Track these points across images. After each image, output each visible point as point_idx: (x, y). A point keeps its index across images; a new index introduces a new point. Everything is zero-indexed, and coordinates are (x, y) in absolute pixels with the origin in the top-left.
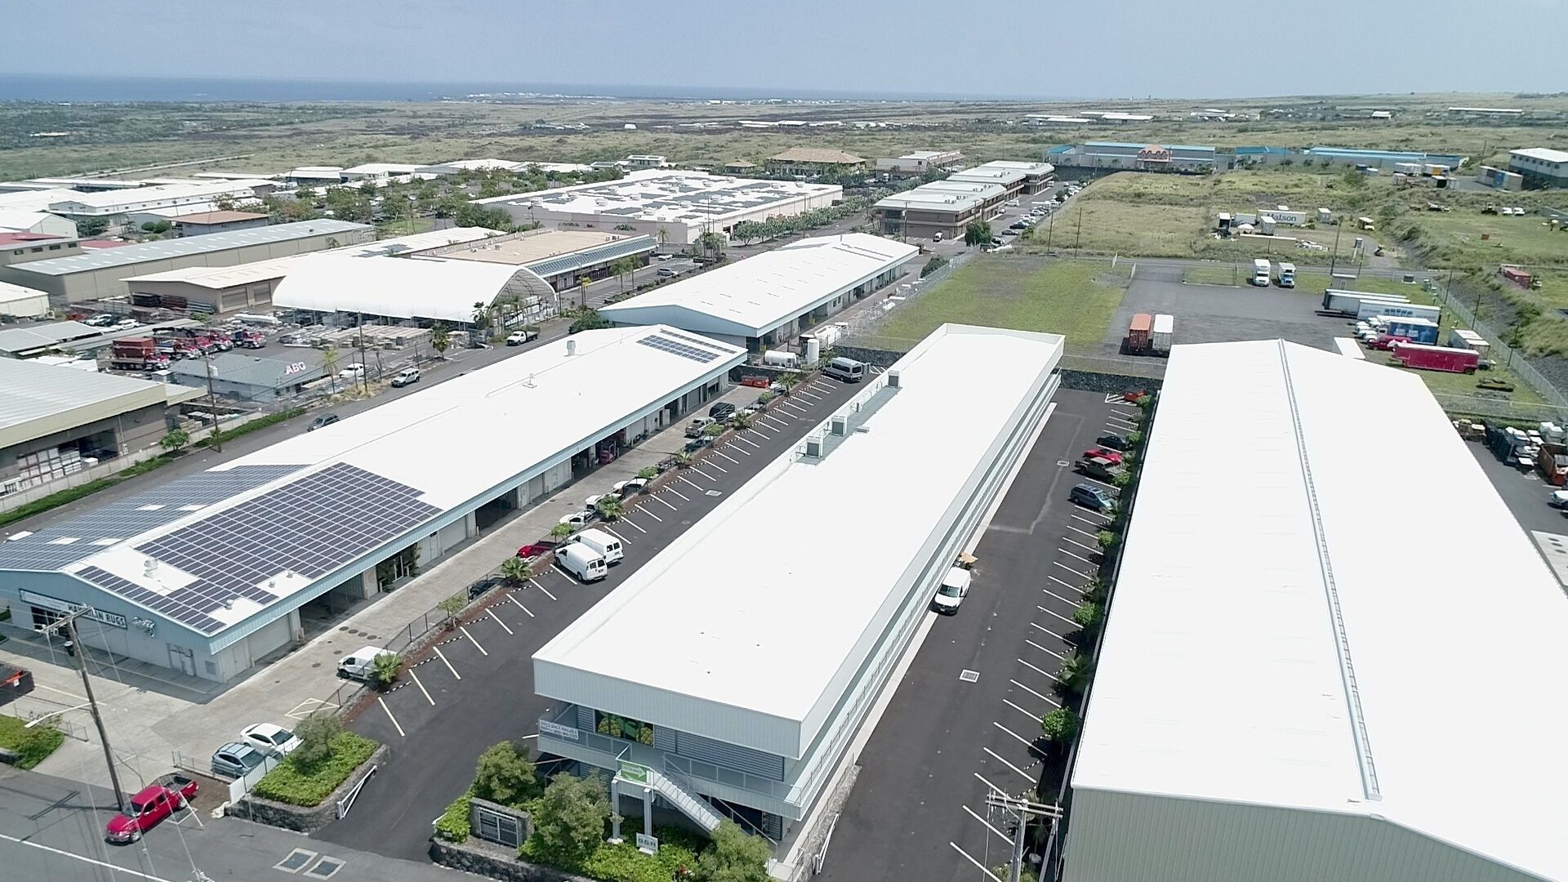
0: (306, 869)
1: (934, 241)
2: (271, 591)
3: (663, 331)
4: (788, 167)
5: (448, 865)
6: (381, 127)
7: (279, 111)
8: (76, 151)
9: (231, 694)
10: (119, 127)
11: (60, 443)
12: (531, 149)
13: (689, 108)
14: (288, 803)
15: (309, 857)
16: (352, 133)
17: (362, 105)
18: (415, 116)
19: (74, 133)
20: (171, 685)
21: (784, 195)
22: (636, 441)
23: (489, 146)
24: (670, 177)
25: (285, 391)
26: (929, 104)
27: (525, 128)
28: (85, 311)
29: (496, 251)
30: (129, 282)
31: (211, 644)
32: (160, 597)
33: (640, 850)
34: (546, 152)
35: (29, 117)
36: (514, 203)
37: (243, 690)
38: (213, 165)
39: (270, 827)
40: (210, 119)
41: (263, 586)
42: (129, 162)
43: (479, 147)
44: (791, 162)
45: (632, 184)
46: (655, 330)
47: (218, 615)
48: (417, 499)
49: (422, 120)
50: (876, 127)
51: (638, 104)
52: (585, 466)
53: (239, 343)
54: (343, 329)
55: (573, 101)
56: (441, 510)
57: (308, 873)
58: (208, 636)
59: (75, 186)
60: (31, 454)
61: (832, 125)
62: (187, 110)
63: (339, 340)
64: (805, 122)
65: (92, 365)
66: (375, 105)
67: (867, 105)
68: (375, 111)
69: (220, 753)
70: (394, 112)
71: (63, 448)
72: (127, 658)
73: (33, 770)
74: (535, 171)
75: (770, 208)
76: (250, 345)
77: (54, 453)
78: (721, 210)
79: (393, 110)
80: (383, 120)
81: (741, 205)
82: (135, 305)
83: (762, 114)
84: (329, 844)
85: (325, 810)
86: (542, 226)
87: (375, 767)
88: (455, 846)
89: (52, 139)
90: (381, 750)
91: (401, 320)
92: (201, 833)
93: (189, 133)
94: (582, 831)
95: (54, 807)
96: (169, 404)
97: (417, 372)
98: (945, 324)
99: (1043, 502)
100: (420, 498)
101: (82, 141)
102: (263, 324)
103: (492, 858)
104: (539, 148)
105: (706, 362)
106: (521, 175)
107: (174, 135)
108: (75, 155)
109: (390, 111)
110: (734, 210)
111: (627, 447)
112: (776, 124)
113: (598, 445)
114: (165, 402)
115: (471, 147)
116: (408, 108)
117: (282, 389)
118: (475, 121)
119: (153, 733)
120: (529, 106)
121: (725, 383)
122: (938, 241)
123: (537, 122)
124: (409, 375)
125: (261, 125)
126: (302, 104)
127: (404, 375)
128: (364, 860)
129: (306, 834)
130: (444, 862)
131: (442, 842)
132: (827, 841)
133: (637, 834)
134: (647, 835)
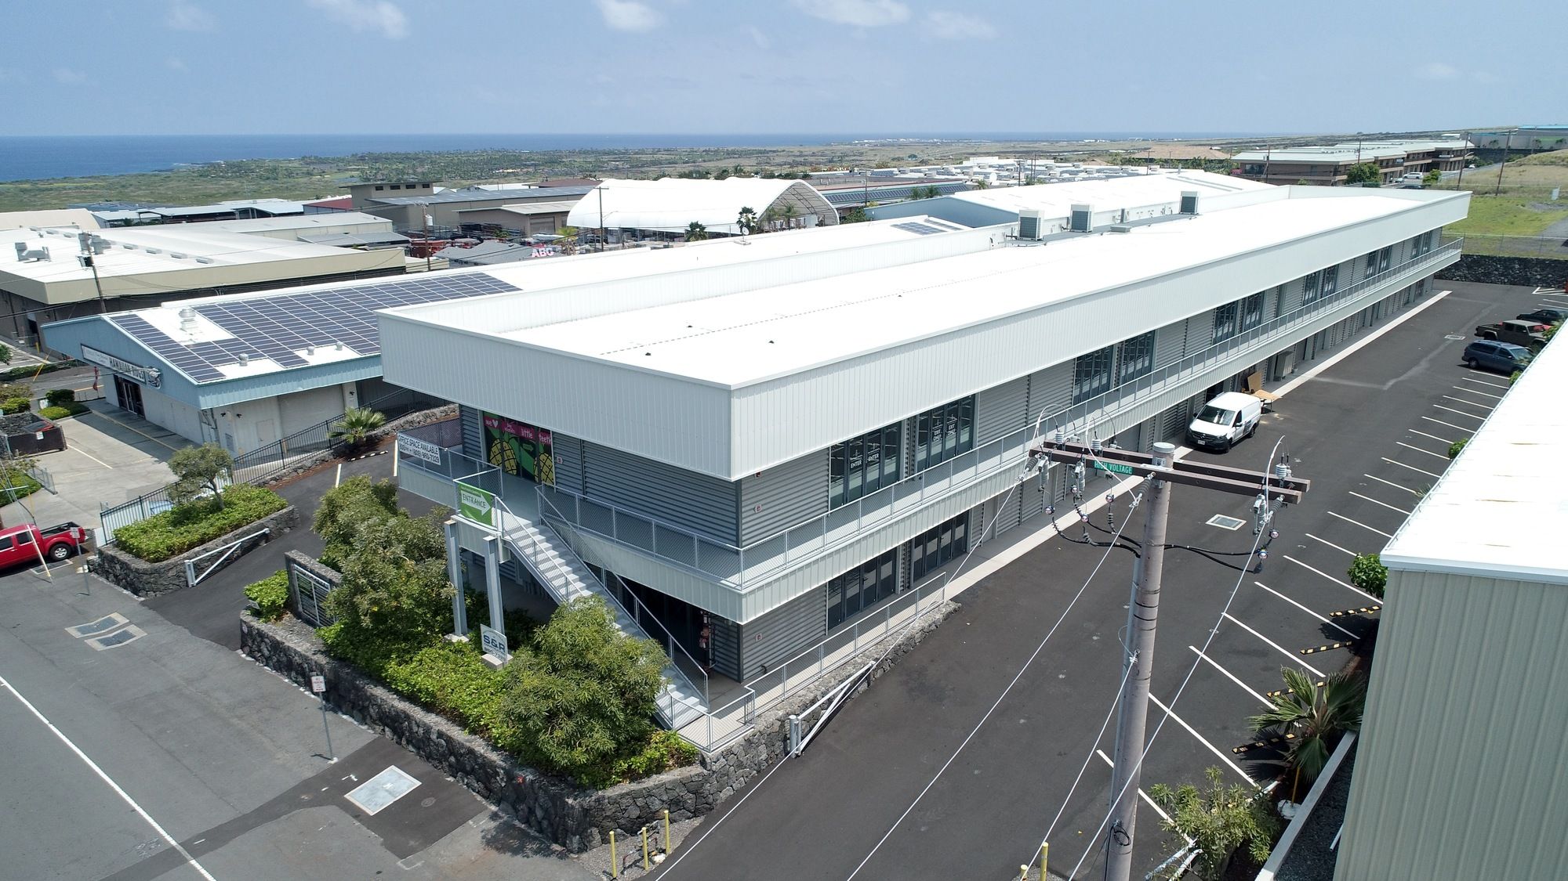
0: (96, 637)
2: (305, 358)
3: (929, 220)
5: (250, 654)
14: (136, 555)
15: (118, 623)
31: (202, 397)
32: (178, 345)
33: (486, 657)
41: (300, 353)
46: (918, 219)
47: (223, 369)
57: (91, 641)
58: (197, 384)
72: (175, 434)
82: (461, 231)
85: (170, 569)
87: (266, 530)
88: (258, 624)
90: (284, 511)
99: (1416, 363)
114: (403, 268)
128: (167, 633)
129: (142, 599)
130: (247, 649)
131: (246, 616)
132: (830, 701)
133: (483, 628)
134: (495, 632)
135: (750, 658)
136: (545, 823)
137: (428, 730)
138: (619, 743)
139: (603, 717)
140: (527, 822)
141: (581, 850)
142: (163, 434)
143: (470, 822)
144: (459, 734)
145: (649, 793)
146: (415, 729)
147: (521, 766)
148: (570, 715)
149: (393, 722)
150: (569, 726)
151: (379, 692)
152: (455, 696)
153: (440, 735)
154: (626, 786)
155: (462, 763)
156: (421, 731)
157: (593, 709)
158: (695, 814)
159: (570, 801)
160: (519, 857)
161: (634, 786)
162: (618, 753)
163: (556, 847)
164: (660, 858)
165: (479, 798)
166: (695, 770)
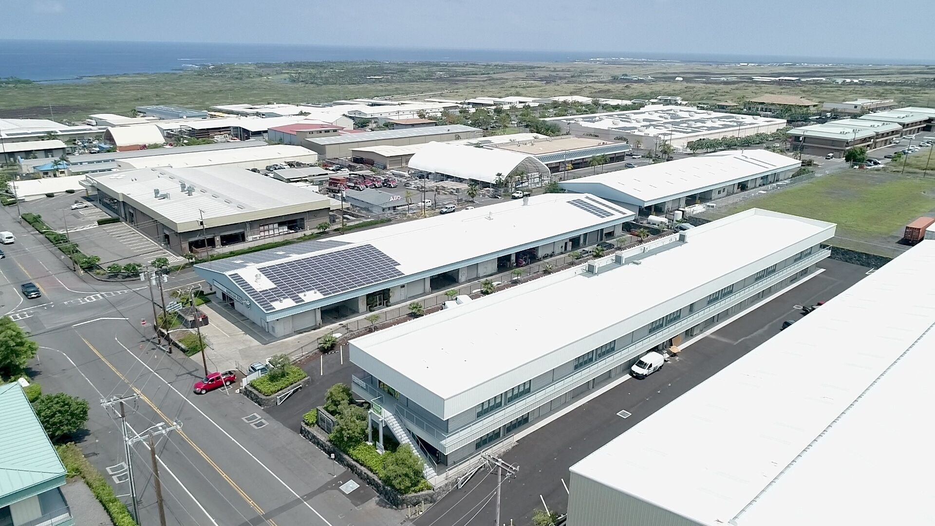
0: (252, 422)
1: (826, 158)
2: (303, 298)
3: (587, 197)
4: (760, 107)
5: (304, 436)
6: (534, 77)
7: (484, 67)
8: (382, 86)
9: (278, 343)
10: (406, 75)
11: (279, 221)
12: (608, 91)
13: (724, 68)
14: (260, 392)
15: (257, 418)
16: (516, 79)
17: (528, 64)
18: (555, 71)
19: (386, 77)
20: (258, 335)
21: (740, 124)
22: (545, 257)
23: (585, 89)
24: (671, 110)
25: (387, 209)
26: (905, 67)
27: (615, 79)
28: (331, 163)
29: (532, 147)
30: (353, 150)
31: (267, 317)
32: (256, 291)
33: (377, 451)
34: (617, 93)
35: (368, 69)
36: (565, 121)
37: (283, 342)
38: (439, 95)
39: (252, 401)
40: (449, 71)
41: (301, 295)
42: (401, 92)
43: (579, 89)
44: (763, 103)
45: (644, 113)
46: (582, 197)
47: (274, 304)
48: (396, 267)
49: (558, 73)
50: (851, 82)
51: (692, 65)
52: (508, 266)
53: (385, 184)
54: (436, 182)
55: (651, 63)
56: (404, 274)
57: (251, 424)
58: (266, 312)
59: (370, 104)
60: (266, 225)
61: (818, 80)
62: (441, 66)
63: (429, 187)
64: (798, 78)
65: (316, 188)
66: (535, 64)
67: (854, 67)
68: (534, 68)
69: (252, 366)
70: (545, 68)
71: (281, 224)
72: (248, 319)
73: (190, 357)
74: (596, 104)
75: (726, 131)
76: (390, 187)
77: (276, 226)
78: (690, 131)
79: (544, 67)
80: (536, 72)
81: (706, 128)
82: (353, 162)
83: (772, 72)
84: (268, 415)
85: (272, 399)
86: (570, 134)
87: (301, 386)
88: (307, 428)
89: (374, 80)
90: (306, 378)
91: (464, 179)
92: (227, 398)
93: (437, 78)
94: (348, 432)
95: (187, 373)
96: (331, 209)
97: (454, 207)
98: (755, 208)
99: (762, 327)
100: (397, 267)
101: (388, 81)
102: (402, 176)
103: (318, 437)
104: (613, 90)
105: (603, 217)
106: (587, 105)
107: (430, 79)
108: (381, 88)
109: (542, 68)
110: (700, 131)
111: (538, 260)
112: (777, 79)
113: (517, 254)
114: (329, 208)
115: (574, 89)
116: (552, 66)
117: (386, 208)
118: (587, 74)
119: (238, 353)
120: (622, 66)
121: (619, 231)
122: (829, 159)
123: (623, 75)
124: (449, 208)
125: (473, 74)
126: (497, 63)
127: (447, 208)
128: (276, 425)
129: (263, 408)
130: (303, 435)
131: (303, 424)
132: (471, 473)
133: (377, 442)
134: (381, 444)
135: (450, 462)
136: (393, 501)
137: (361, 471)
138: (412, 484)
139: (408, 477)
140: (388, 500)
141: (401, 509)
142: (243, 318)
143: (373, 498)
144: (370, 474)
145: (419, 496)
146: (358, 470)
147: (387, 486)
148: (400, 476)
149: (352, 467)
150: (400, 479)
151: (346, 457)
152: (369, 463)
153: (365, 473)
154: (414, 494)
155: (371, 482)
156: (360, 471)
157: (406, 475)
158: (431, 502)
159: (399, 496)
160: (385, 508)
161: (415, 494)
162: (412, 486)
163: (394, 507)
164: (421, 513)
165: (375, 492)
166: (431, 491)
